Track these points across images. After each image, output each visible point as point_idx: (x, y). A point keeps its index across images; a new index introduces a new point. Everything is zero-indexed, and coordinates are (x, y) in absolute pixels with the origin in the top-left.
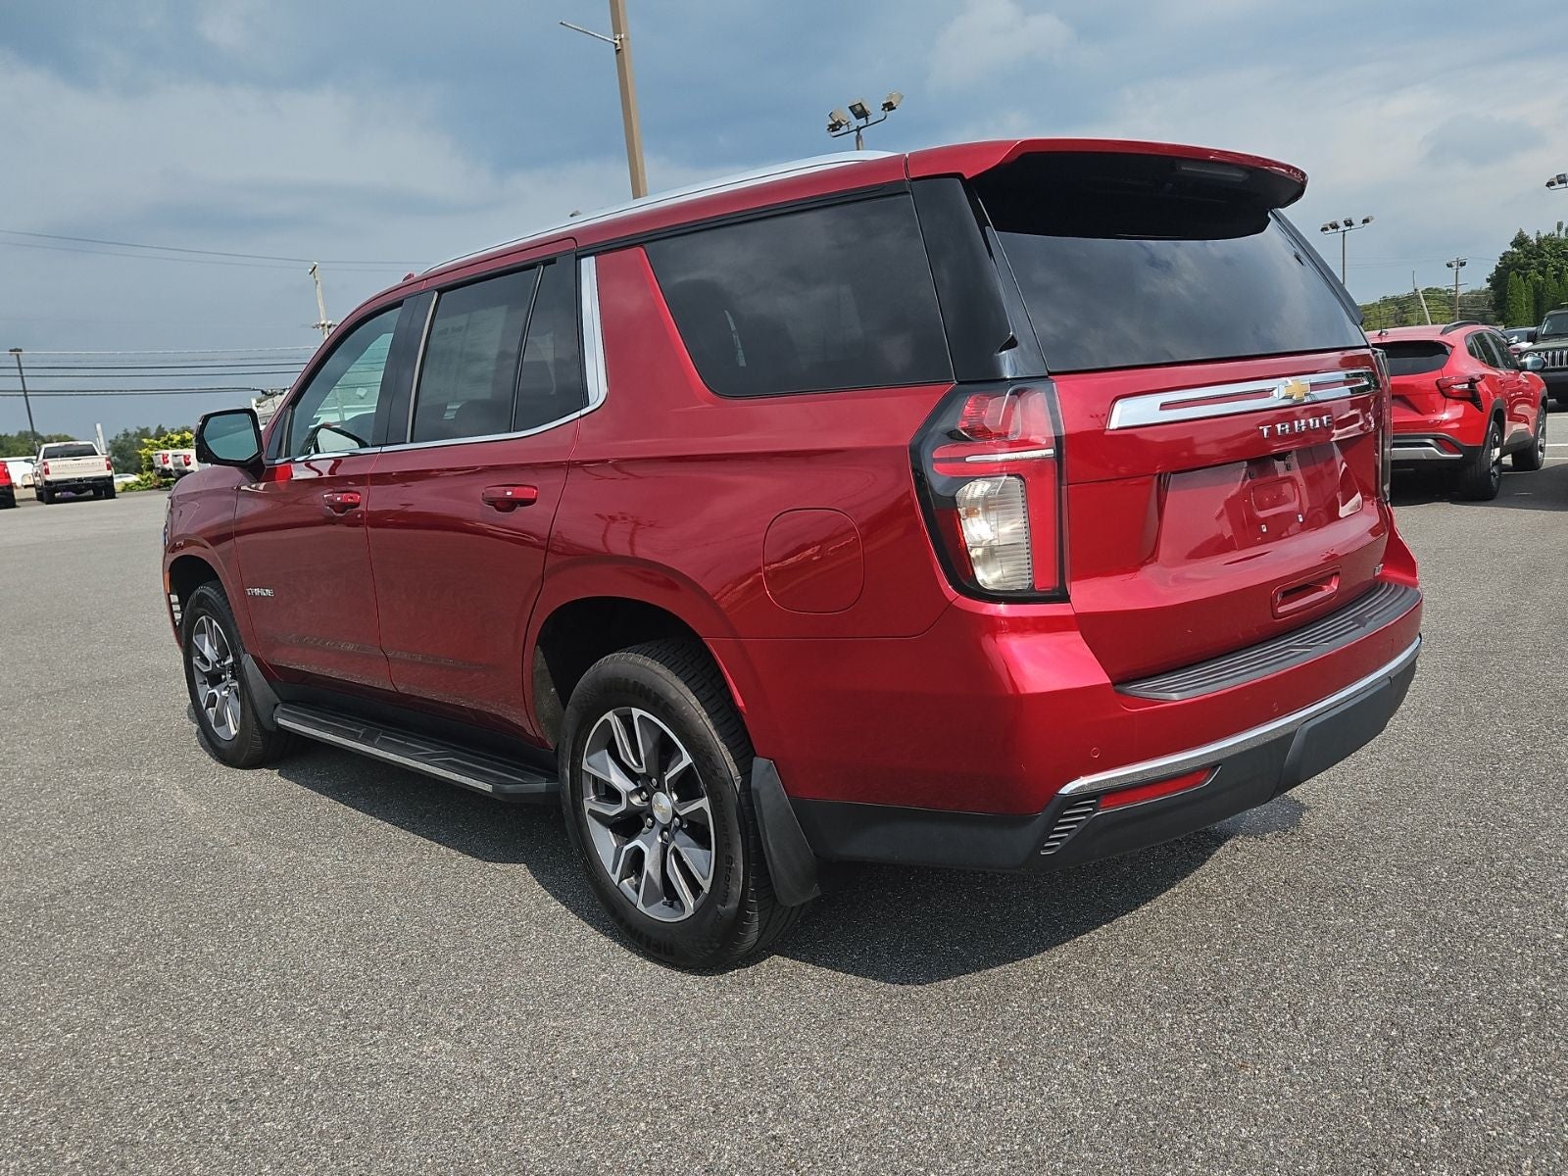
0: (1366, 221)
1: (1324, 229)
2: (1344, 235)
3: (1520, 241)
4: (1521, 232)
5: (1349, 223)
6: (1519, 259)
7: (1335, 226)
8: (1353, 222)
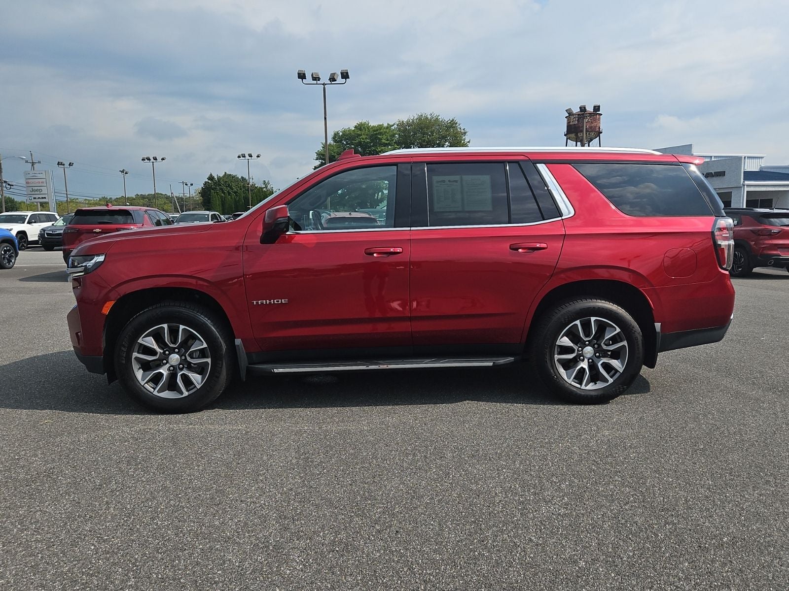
0: (163, 159)
1: (143, 160)
2: (153, 164)
3: (211, 178)
4: (211, 174)
5: (155, 159)
6: (212, 185)
7: (149, 159)
8: (157, 158)
